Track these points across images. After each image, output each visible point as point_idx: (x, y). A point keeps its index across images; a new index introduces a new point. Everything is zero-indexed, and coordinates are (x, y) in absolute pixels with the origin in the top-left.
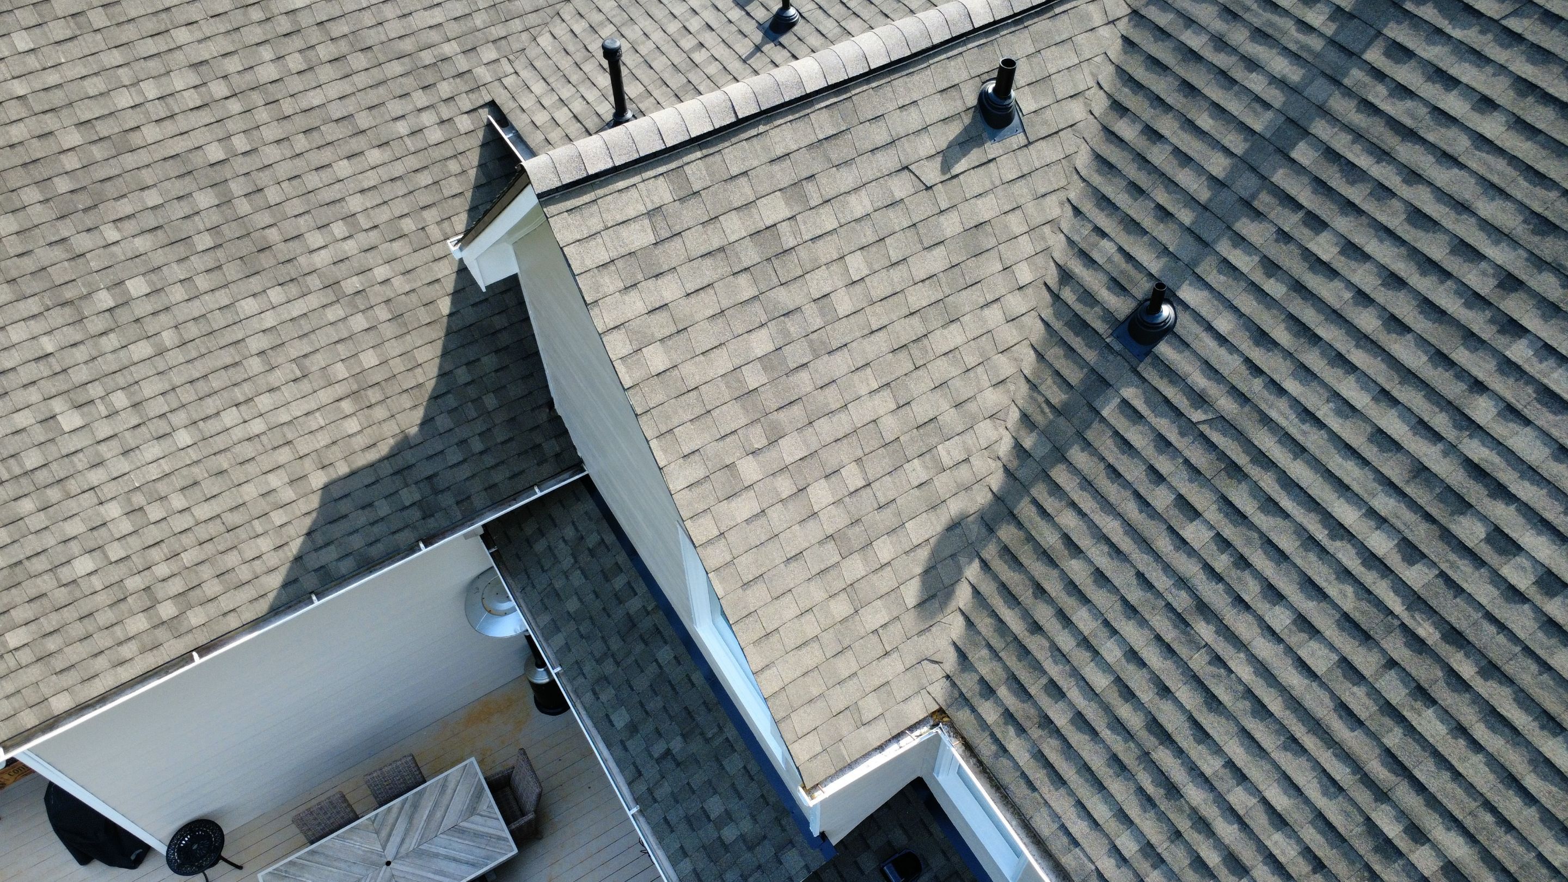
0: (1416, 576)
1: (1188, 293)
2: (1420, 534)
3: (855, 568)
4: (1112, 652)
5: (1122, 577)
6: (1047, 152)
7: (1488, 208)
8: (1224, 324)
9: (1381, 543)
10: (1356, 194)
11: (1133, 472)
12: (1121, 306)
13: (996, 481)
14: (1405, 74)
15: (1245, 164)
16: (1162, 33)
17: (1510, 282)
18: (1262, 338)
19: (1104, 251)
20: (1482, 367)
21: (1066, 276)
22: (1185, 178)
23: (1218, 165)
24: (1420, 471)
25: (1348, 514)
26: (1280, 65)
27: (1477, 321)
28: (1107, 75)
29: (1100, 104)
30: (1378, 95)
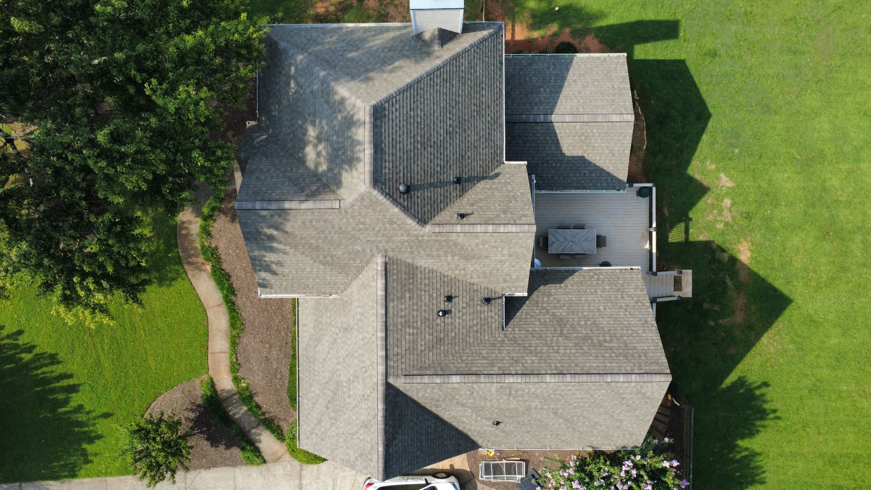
0: (458, 130)
1: (452, 180)
2: (454, 133)
3: (508, 181)
4: (484, 152)
5: (478, 158)
6: (455, 210)
7: (426, 155)
8: (452, 172)
9: (458, 136)
10: (432, 171)
11: (470, 167)
12: (458, 185)
13: (482, 182)
14: (419, 177)
15: (437, 187)
16: (431, 213)
17: (431, 146)
18: (450, 167)
19: (454, 194)
20: (439, 141)
21: (460, 196)
22: (442, 193)
23: (439, 190)
24: (450, 139)
25: (458, 141)
26: (426, 193)
27: (436, 146)
28: (439, 215)
29: (442, 212)
30: (423, 178)
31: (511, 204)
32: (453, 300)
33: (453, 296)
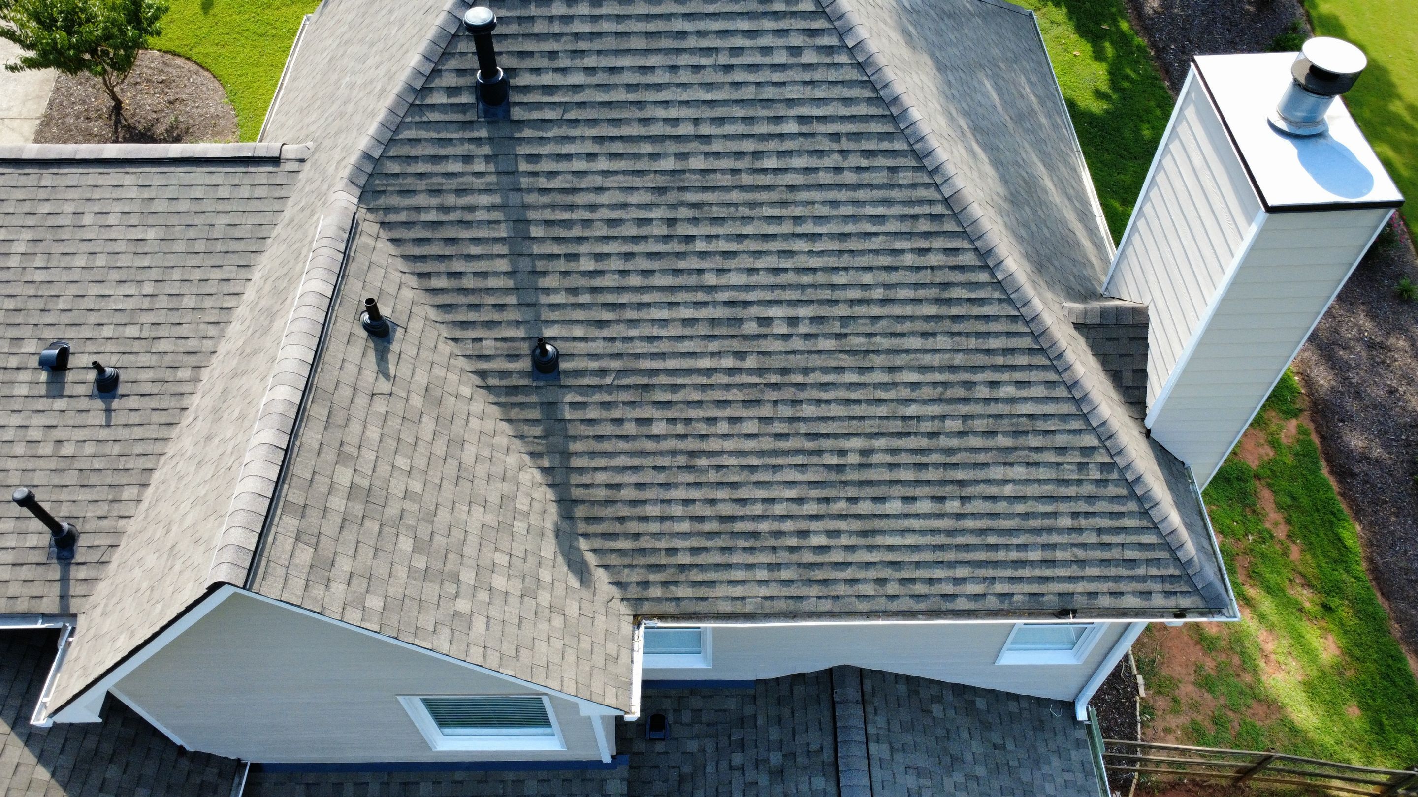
0: (751, 362)
1: (548, 333)
2: (736, 345)
3: (544, 597)
4: (677, 510)
5: (648, 477)
6: (416, 325)
7: (634, 199)
8: (578, 332)
9: (728, 362)
10: (577, 232)
11: (607, 429)
12: (525, 364)
13: (550, 495)
14: (546, 166)
15: (514, 255)
16: (408, 224)
17: (671, 222)
18: (601, 324)
19: (489, 347)
20: (694, 263)
21: (482, 374)
22: (492, 283)
23: (503, 265)
24: (713, 322)
25: (705, 363)
26: (485, 200)
27: (674, 246)
28: (400, 264)
29: (413, 281)
30: (543, 182)
31: (406, 544)
32: (99, 404)
33: (115, 404)
